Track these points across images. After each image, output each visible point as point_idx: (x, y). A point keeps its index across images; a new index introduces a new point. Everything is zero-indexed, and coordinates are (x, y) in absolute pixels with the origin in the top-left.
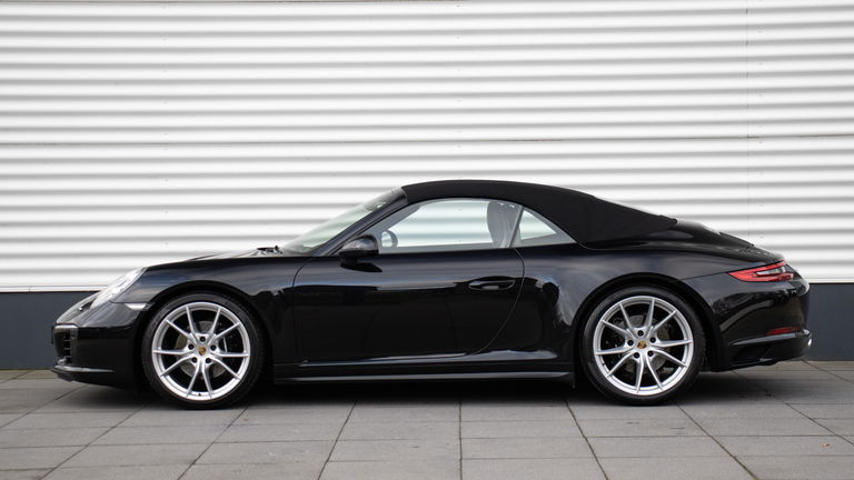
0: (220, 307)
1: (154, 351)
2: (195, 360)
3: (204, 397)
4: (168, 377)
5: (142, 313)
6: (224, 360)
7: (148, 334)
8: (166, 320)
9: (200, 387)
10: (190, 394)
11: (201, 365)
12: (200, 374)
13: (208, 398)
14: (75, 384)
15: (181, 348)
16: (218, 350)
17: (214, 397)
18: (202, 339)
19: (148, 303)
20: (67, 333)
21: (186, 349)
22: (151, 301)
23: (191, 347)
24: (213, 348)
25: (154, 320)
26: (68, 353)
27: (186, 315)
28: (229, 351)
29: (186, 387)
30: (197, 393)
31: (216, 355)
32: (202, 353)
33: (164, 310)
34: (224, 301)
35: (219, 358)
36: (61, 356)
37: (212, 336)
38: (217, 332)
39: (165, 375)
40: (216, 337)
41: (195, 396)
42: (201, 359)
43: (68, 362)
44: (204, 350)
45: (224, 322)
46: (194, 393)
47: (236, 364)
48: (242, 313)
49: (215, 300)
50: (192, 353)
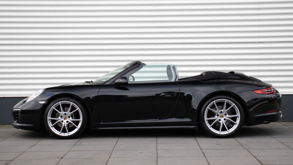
0: (72, 103)
1: (48, 118)
2: (63, 121)
3: (66, 134)
4: (53, 127)
5: (44, 105)
6: (73, 121)
7: (46, 112)
8: (53, 107)
9: (64, 131)
10: (61, 133)
11: (65, 123)
12: (64, 126)
13: (67, 135)
14: (20, 130)
15: (58, 117)
16: (71, 118)
17: (69, 135)
18: (65, 114)
19: (46, 101)
20: (17, 112)
21: (60, 118)
22: (47, 100)
23: (61, 117)
24: (69, 117)
25: (48, 107)
26: (17, 119)
27: (60, 105)
28: (75, 118)
29: (59, 131)
30: (63, 133)
31: (70, 120)
32: (65, 119)
33: (52, 104)
34: (73, 100)
36: (15, 120)
37: (69, 113)
38: (71, 111)
39: (52, 127)
41: (63, 134)
42: (65, 121)
43: (18, 122)
44: (66, 118)
45: (73, 108)
46: (62, 133)
47: (77, 123)
48: (79, 105)
49: (70, 100)
50: (62, 119)
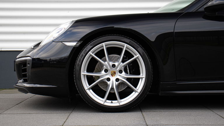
0: (126, 45)
1: (82, 73)
2: (109, 79)
3: (115, 104)
4: (91, 90)
5: (74, 48)
6: (128, 79)
7: (78, 62)
8: (90, 53)
9: (112, 97)
10: (105, 101)
11: (113, 83)
12: (112, 89)
13: (117, 104)
14: (29, 95)
15: (100, 71)
16: (124, 73)
17: (122, 104)
18: (114, 66)
19: (78, 41)
20: (24, 63)
21: (103, 72)
22: (80, 40)
23: (106, 71)
24: (121, 72)
25: (83, 53)
26: (25, 76)
27: (103, 50)
28: (131, 74)
29: (103, 97)
30: (110, 101)
31: (123, 76)
32: (113, 74)
33: (89, 47)
34: (128, 41)
35: (124, 78)
36: (20, 78)
37: (120, 64)
38: (123, 61)
39: (89, 89)
40: (122, 64)
41: (109, 103)
42: (113, 79)
43: (25, 81)
44: (115, 73)
45: (128, 55)
46: (107, 101)
47: (135, 82)
48: (140, 49)
49: (123, 40)
50: (106, 75)
